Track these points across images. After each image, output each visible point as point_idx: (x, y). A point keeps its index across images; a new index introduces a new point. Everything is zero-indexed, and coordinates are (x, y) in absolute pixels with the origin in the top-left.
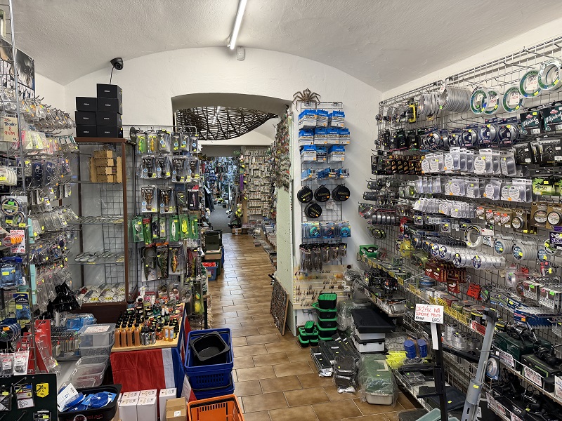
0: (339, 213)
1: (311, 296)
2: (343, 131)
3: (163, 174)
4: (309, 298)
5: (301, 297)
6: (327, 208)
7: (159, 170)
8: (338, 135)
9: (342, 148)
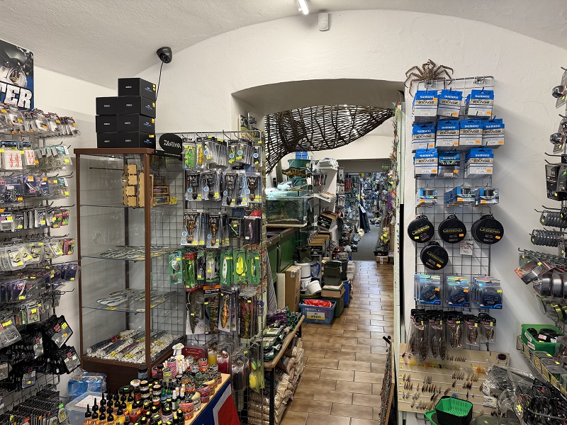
0: (486, 262)
1: (429, 395)
2: (490, 123)
3: (211, 195)
4: (426, 398)
5: (413, 393)
6: (462, 253)
7: (206, 189)
8: (480, 130)
9: (489, 152)
